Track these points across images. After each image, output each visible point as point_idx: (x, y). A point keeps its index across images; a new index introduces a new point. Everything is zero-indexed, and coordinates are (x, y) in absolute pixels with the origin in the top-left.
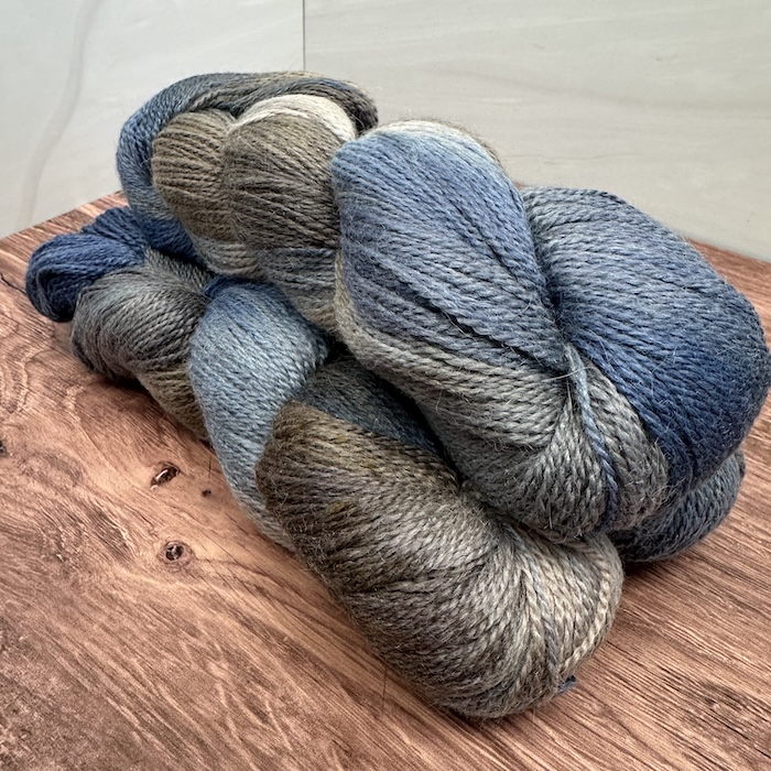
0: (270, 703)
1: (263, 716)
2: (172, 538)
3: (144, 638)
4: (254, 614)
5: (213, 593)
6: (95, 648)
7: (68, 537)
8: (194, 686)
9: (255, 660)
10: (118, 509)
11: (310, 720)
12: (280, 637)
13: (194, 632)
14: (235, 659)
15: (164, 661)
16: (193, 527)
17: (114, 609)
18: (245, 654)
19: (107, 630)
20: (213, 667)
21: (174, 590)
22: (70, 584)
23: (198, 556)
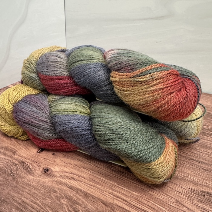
0: (81, 209)
2: (45, 167)
3: (40, 195)
4: (72, 185)
5: (59, 180)
6: (26, 199)
7: (13, 169)
8: (57, 207)
9: (75, 197)
10: (28, 160)
12: (81, 191)
13: (55, 192)
14: (69, 198)
15: (47, 201)
16: (51, 163)
17: (30, 188)
18: (71, 196)
19: (29, 194)
20: (62, 201)
21: (47, 181)
22: (16, 182)
23: (53, 171)
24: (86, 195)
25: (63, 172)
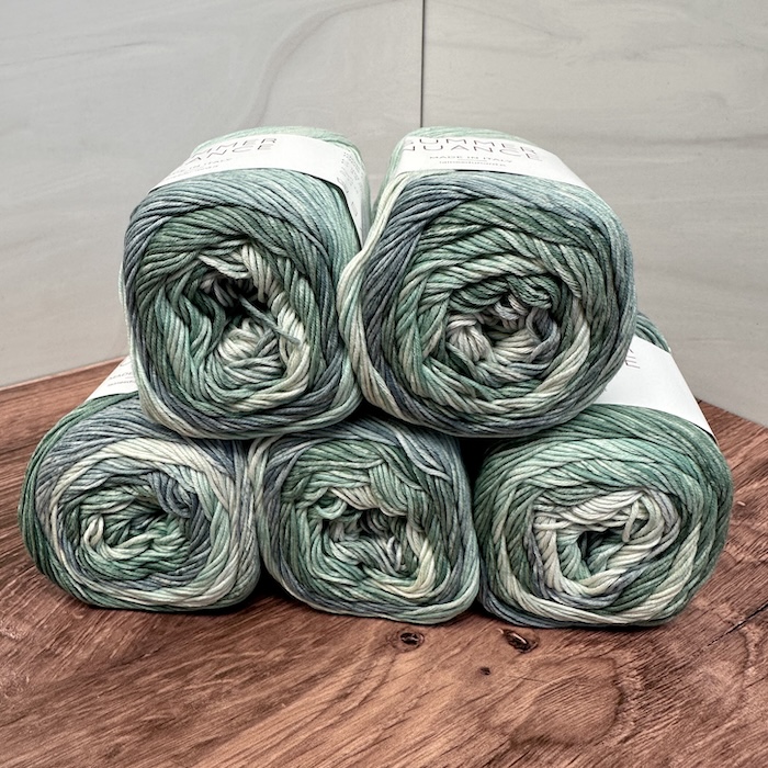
0: (227, 683)
1: (222, 676)
2: (428, 639)
4: (320, 686)
8: (269, 638)
9: (274, 680)
11: (201, 706)
12: (287, 702)
13: (317, 643)
14: (278, 668)
18: (281, 674)
23: (403, 655)
24: (264, 710)
25: (385, 677)
